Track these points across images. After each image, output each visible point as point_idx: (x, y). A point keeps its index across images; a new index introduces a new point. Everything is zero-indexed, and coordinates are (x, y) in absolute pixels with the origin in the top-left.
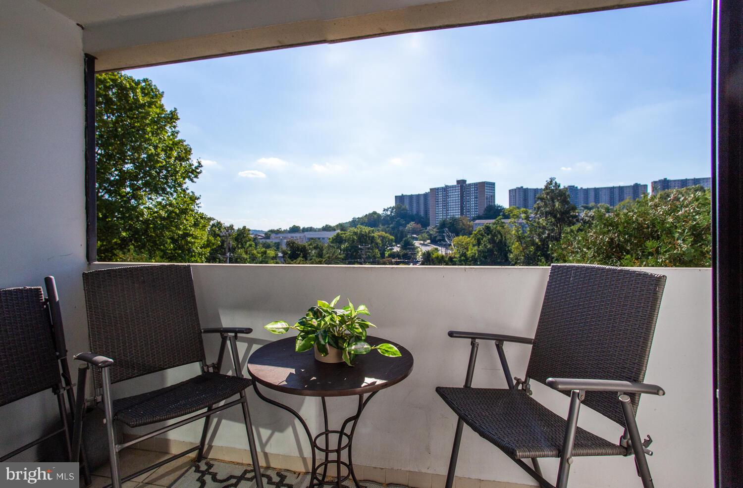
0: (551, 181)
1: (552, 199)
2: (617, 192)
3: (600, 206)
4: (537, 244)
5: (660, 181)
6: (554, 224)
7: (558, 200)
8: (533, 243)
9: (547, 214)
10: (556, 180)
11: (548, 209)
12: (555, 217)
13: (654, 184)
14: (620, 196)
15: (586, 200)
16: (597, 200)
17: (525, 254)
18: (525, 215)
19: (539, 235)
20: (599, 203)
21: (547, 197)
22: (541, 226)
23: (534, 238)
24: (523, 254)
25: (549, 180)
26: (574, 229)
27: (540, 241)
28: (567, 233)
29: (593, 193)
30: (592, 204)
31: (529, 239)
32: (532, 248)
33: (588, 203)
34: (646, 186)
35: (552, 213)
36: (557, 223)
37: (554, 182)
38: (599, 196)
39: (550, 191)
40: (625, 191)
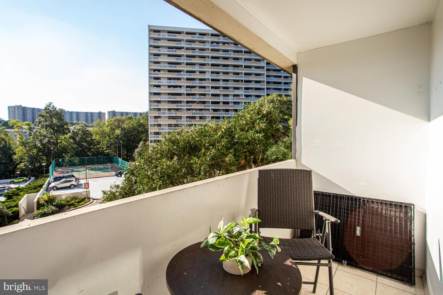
0: (50, 104)
1: (51, 117)
2: (89, 115)
3: (81, 123)
4: (39, 147)
5: (111, 111)
6: (52, 134)
7: (55, 118)
8: (35, 146)
9: (47, 126)
10: (53, 104)
11: (48, 123)
12: (53, 129)
13: (109, 112)
14: (91, 118)
15: (71, 119)
16: (78, 119)
17: (29, 155)
18: (28, 127)
19: (41, 141)
20: (79, 121)
21: (46, 115)
22: (42, 135)
23: (37, 143)
24: (28, 155)
25: (48, 104)
26: (67, 137)
27: (41, 145)
28: (62, 140)
29: (76, 115)
30: (75, 122)
31: (32, 144)
32: (35, 151)
33: (72, 121)
34: (104, 114)
35: (51, 126)
36: (55, 133)
37: (52, 105)
38: (79, 117)
39: (49, 111)
40: (94, 115)
